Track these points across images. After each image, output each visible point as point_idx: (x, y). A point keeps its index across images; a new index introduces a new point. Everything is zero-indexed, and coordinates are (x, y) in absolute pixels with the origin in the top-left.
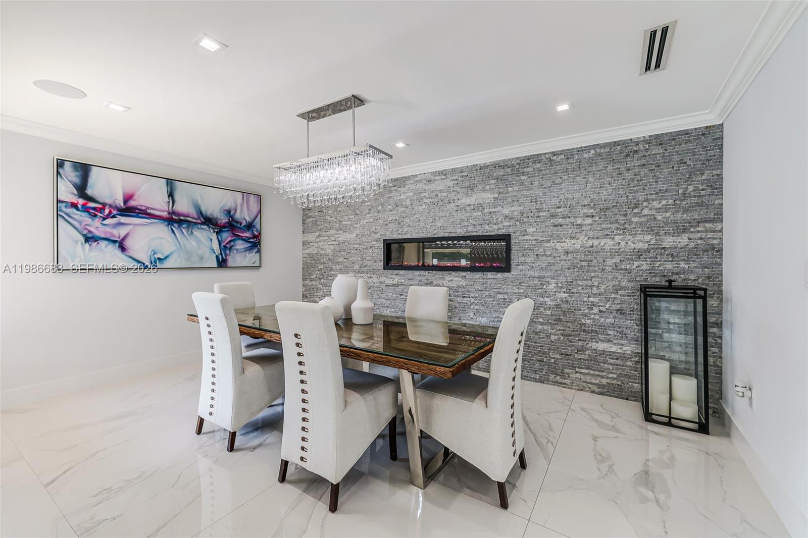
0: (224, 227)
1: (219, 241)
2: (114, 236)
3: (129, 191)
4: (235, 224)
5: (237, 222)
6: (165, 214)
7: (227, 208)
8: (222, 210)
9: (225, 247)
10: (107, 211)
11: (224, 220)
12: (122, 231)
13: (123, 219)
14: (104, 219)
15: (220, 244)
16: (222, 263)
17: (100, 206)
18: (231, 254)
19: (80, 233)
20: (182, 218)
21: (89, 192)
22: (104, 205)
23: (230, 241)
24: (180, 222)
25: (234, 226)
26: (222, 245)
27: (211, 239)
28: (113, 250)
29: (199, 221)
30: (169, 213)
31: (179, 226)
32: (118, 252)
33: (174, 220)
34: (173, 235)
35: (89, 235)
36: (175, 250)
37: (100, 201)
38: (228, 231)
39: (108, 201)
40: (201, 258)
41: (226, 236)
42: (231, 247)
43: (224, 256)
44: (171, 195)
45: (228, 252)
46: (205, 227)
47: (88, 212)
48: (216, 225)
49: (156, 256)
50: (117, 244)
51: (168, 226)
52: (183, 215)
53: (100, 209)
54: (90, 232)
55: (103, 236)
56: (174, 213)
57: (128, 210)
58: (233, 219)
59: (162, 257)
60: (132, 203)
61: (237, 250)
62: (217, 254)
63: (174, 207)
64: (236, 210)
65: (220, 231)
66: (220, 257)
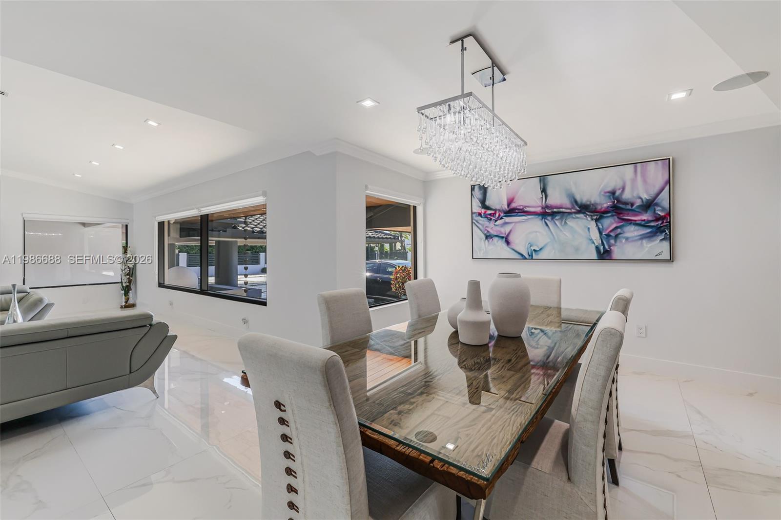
0: (606, 212)
1: (599, 229)
2: (502, 233)
3: (511, 196)
4: (621, 206)
5: (626, 203)
6: (539, 210)
7: (609, 189)
8: (602, 193)
9: (608, 236)
10: (497, 215)
11: (606, 203)
12: (507, 229)
13: (507, 219)
14: (496, 221)
15: (600, 233)
16: (604, 255)
17: (493, 212)
18: (618, 244)
19: (483, 233)
20: (555, 210)
21: (487, 203)
22: (495, 210)
23: (616, 228)
24: (553, 214)
25: (623, 209)
26: (604, 233)
27: (589, 228)
28: (501, 243)
29: (573, 210)
30: (542, 208)
31: (552, 219)
32: (504, 245)
33: (548, 213)
34: (547, 228)
35: (488, 234)
36: (548, 243)
37: (493, 208)
38: (612, 216)
39: (498, 207)
40: (577, 249)
41: (609, 223)
42: (617, 236)
43: (607, 247)
44: (544, 190)
45: (612, 241)
46: (581, 215)
47: (487, 217)
48: (595, 211)
49: (533, 248)
50: (504, 240)
51: (542, 220)
52: (556, 207)
53: (494, 214)
54: (488, 232)
55: (495, 234)
56: (547, 207)
57: (511, 211)
58: (618, 201)
59: (538, 249)
60: (513, 205)
61: (627, 239)
62: (597, 244)
63: (547, 201)
64: (623, 189)
65: (601, 217)
66: (602, 248)
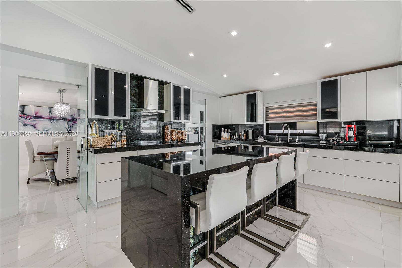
0: (70, 120)
1: (68, 125)
2: (32, 124)
3: (37, 112)
4: (74, 119)
5: (75, 119)
6: (48, 117)
7: (71, 114)
8: (69, 115)
9: (70, 126)
10: (30, 118)
11: (70, 118)
12: (35, 123)
13: (35, 119)
14: (29, 120)
15: (68, 126)
16: (69, 131)
17: (28, 116)
18: (73, 128)
19: (22, 124)
20: (54, 118)
21: (25, 113)
22: (29, 116)
23: (72, 125)
24: (53, 119)
25: (74, 120)
26: (69, 126)
27: (65, 124)
29: (60, 119)
30: (50, 117)
31: (53, 121)
32: (33, 128)
33: (51, 119)
34: (51, 123)
35: (25, 124)
36: (52, 128)
37: (28, 115)
38: (71, 121)
39: (30, 115)
41: (71, 123)
42: (72, 127)
43: (70, 130)
44: (50, 112)
45: (71, 128)
46: (63, 121)
47: (25, 118)
48: (67, 120)
49: (45, 130)
50: (33, 126)
51: (49, 121)
52: (55, 118)
53: (28, 117)
54: (25, 123)
55: (29, 124)
56: (51, 117)
57: (36, 117)
58: (73, 118)
59: (47, 130)
60: (37, 115)
61: (75, 128)
62: (67, 129)
63: (51, 115)
64: (74, 115)
65: (68, 122)
66: (68, 130)
